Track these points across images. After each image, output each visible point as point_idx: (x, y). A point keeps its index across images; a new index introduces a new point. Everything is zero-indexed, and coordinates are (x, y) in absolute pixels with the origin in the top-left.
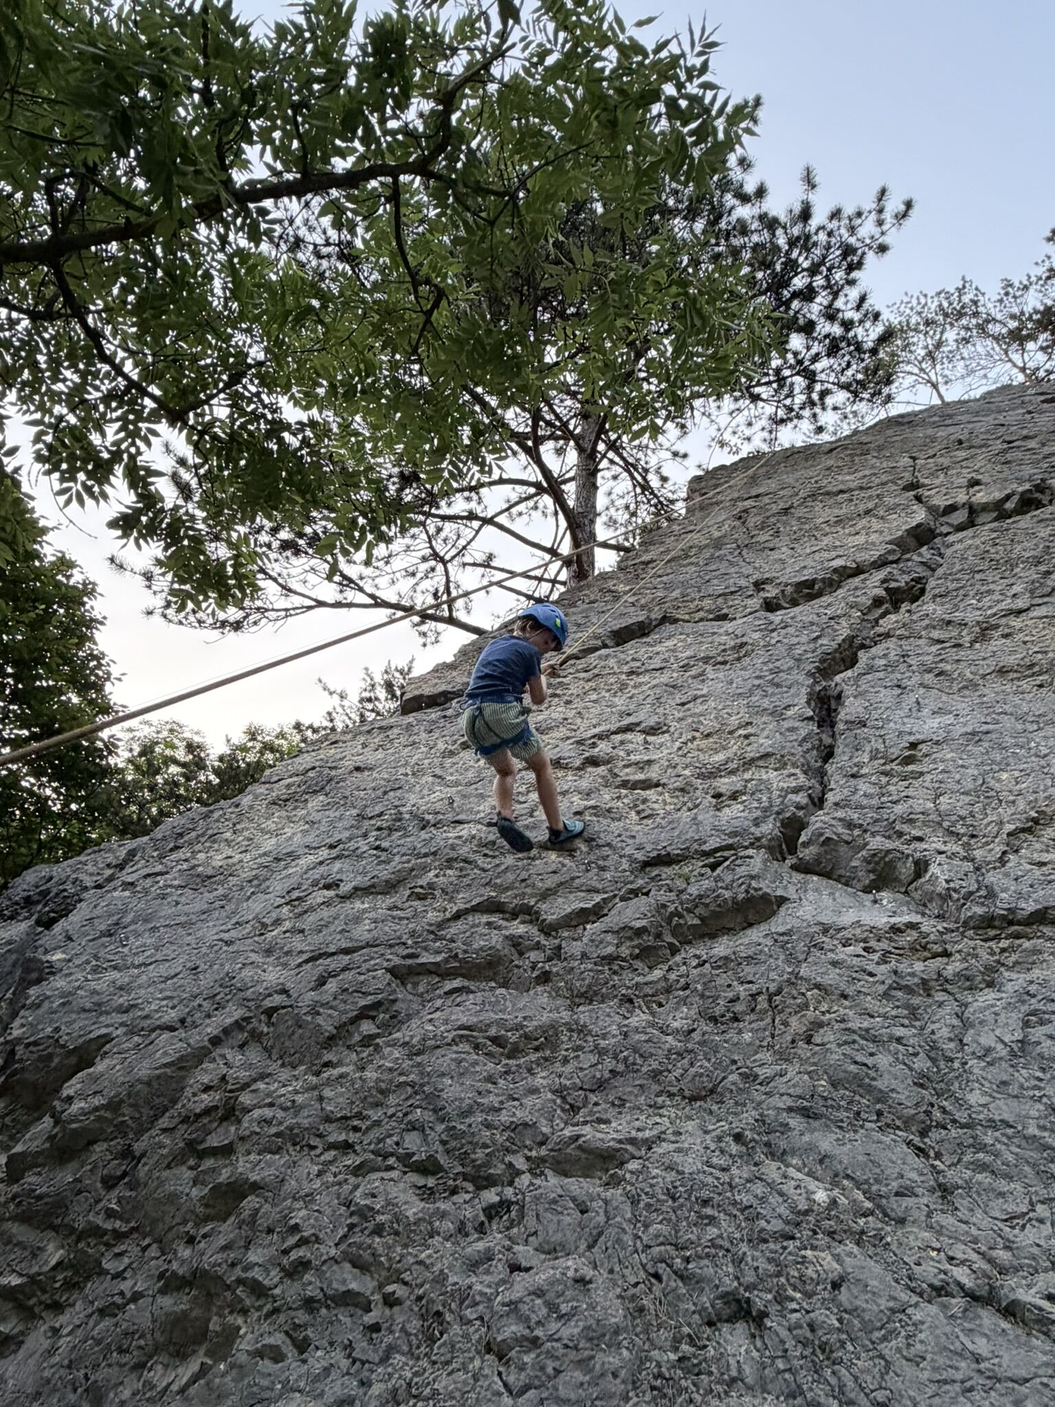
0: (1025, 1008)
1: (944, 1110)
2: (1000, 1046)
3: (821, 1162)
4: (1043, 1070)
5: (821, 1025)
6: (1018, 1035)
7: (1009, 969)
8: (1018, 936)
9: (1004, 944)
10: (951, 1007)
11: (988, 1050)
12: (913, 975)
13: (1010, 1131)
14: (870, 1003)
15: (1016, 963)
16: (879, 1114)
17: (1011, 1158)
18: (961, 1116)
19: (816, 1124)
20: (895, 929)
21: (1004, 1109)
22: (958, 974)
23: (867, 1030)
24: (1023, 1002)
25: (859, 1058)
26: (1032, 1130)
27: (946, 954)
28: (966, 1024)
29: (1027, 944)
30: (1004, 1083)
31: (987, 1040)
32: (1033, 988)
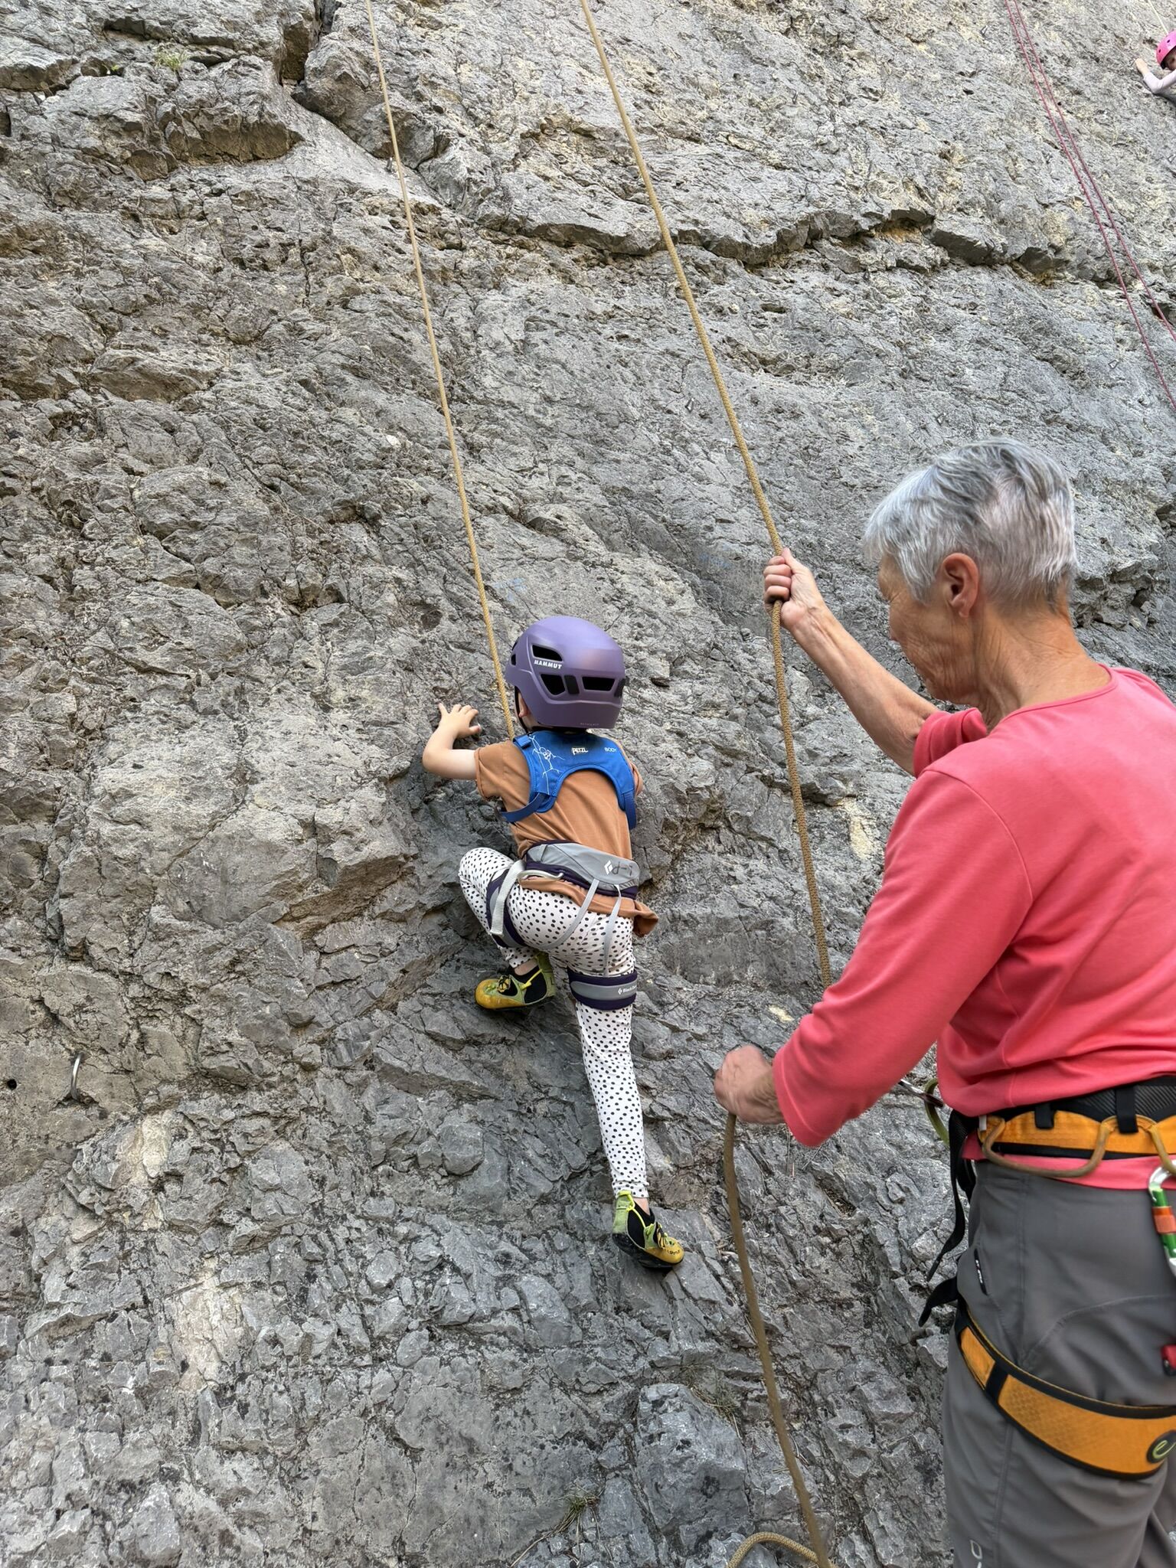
0: (526, 313)
1: (463, 388)
2: (507, 343)
3: (378, 415)
4: (539, 367)
5: (357, 292)
6: (521, 336)
7: (512, 275)
8: (521, 246)
9: (510, 250)
10: (463, 302)
11: (498, 344)
12: (435, 261)
13: (515, 411)
14: (401, 281)
15: (517, 271)
16: (414, 382)
17: (517, 430)
18: (479, 394)
19: (366, 383)
20: (420, 210)
21: (510, 394)
22: (471, 270)
23: (400, 306)
24: (525, 308)
25: (396, 331)
26: (531, 412)
27: (460, 247)
28: (481, 318)
29: (528, 256)
30: (510, 373)
31: (497, 335)
32: (533, 297)
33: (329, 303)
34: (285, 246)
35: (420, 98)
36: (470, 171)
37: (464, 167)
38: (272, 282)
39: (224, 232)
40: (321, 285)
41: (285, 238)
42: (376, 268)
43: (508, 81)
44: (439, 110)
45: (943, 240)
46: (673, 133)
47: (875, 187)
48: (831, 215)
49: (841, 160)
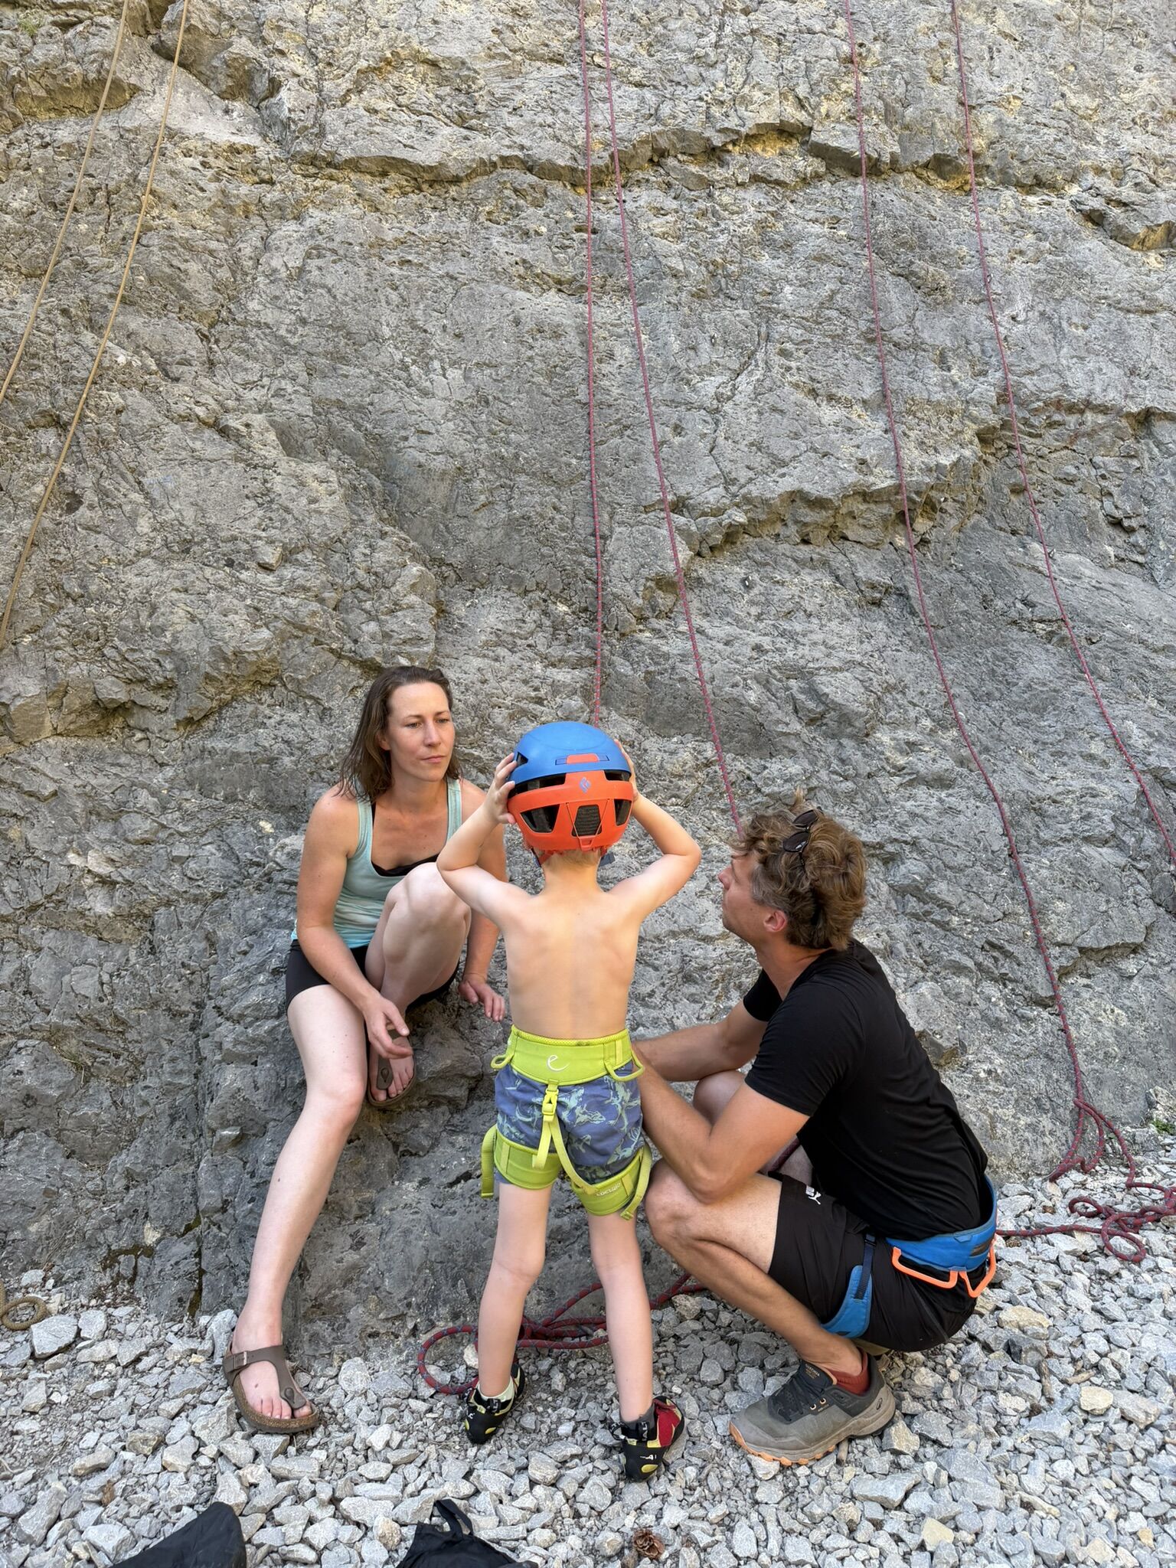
0: (311, 243)
1: (230, 312)
2: (283, 269)
3: (128, 337)
4: (305, 292)
5: (150, 229)
6: (299, 263)
7: (316, 206)
8: (331, 178)
9: (318, 183)
10: (261, 230)
11: (275, 271)
12: (238, 197)
13: (267, 331)
14: (195, 216)
15: (322, 202)
16: (181, 308)
17: (261, 348)
18: (240, 317)
19: (131, 309)
20: (234, 150)
21: (269, 316)
22: (272, 203)
23: (187, 240)
24: (313, 237)
25: (175, 262)
26: (282, 332)
27: (271, 182)
28: (266, 247)
29: (335, 186)
30: (277, 298)
31: (276, 263)
32: (323, 227)
33: (124, 239)
34: (93, 191)
35: (265, 42)
36: (290, 110)
37: (287, 105)
38: (77, 222)
39: (44, 180)
40: (120, 223)
41: (94, 182)
42: (175, 207)
43: (363, 17)
44: (282, 53)
45: (820, 151)
46: (533, 56)
47: (746, 101)
48: (681, 134)
49: (717, 73)
